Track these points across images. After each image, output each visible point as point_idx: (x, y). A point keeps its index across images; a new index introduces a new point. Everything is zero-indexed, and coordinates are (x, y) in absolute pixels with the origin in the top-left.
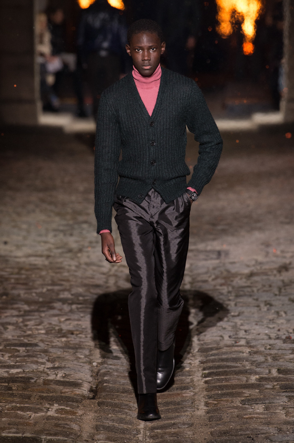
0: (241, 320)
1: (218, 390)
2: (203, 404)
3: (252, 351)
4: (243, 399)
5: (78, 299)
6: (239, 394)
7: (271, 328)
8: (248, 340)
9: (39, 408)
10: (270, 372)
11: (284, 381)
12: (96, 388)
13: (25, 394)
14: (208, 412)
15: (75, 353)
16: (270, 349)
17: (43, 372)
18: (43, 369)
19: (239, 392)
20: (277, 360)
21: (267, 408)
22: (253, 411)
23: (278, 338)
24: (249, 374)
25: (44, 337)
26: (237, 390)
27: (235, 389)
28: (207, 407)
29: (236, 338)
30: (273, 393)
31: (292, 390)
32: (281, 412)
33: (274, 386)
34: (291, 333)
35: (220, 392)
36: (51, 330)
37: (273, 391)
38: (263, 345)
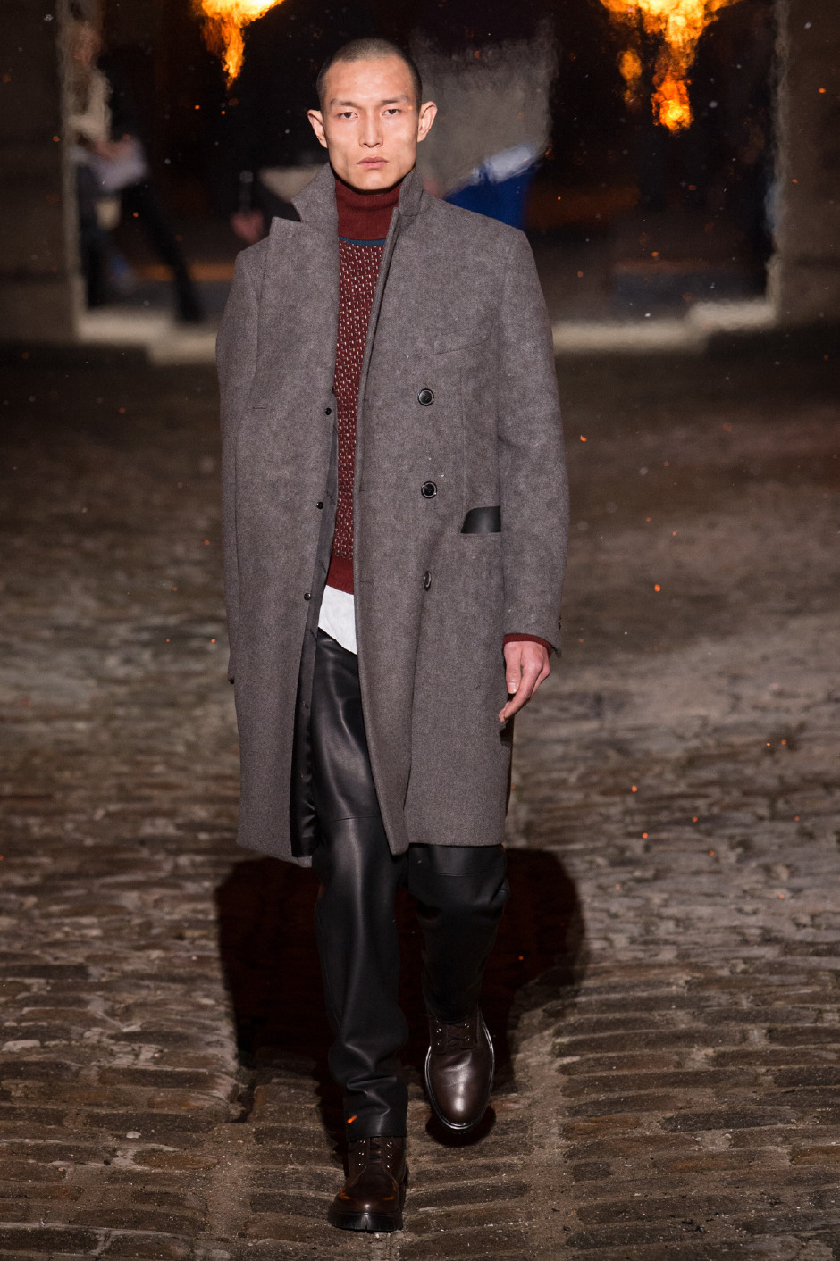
0: (662, 891)
1: (597, 1092)
2: (555, 1130)
3: (694, 978)
4: (669, 1114)
5: (196, 840)
6: (657, 1103)
7: (747, 914)
8: (684, 947)
9: (86, 1150)
10: (745, 1037)
11: (787, 1063)
12: (250, 1089)
13: (47, 1109)
14: (571, 1155)
15: (188, 993)
16: (744, 972)
17: (97, 1048)
18: (97, 1037)
19: (659, 1097)
20: (764, 1002)
21: (737, 1141)
22: (699, 1150)
23: (768, 938)
24: (686, 1046)
25: (100, 948)
26: (653, 1090)
27: (646, 1089)
28: (568, 1138)
29: (648, 941)
30: (755, 1096)
31: (809, 1088)
32: (779, 1149)
33: (757, 1076)
34: (805, 926)
35: (603, 1097)
36: (119, 929)
37: (754, 1092)
38: (726, 960)
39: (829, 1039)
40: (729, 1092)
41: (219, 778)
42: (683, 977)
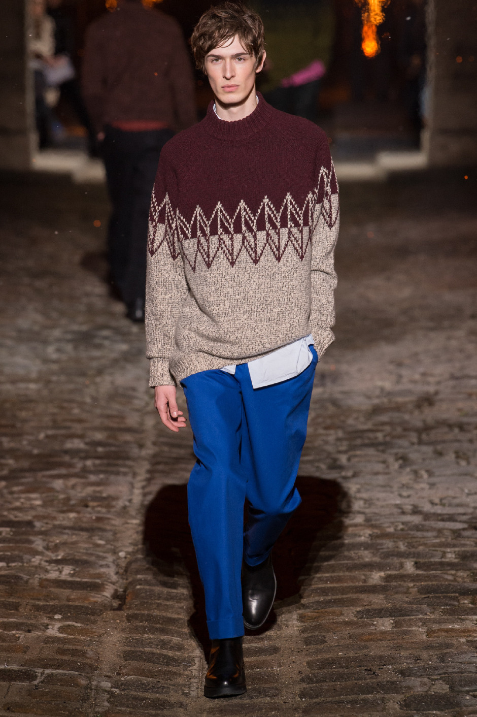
0: (357, 483)
1: (319, 596)
2: (296, 617)
3: (374, 533)
4: (359, 609)
5: (96, 451)
6: (352, 603)
7: (404, 497)
8: (368, 515)
9: (31, 625)
10: (402, 566)
11: (426, 581)
12: (125, 591)
13: (9, 602)
14: (303, 631)
15: (90, 537)
16: (402, 530)
17: (39, 567)
18: (38, 562)
19: (353, 599)
20: (413, 547)
21: (397, 624)
22: (376, 629)
23: (416, 511)
24: (369, 571)
25: (41, 511)
26: (350, 595)
27: (347, 594)
28: (302, 622)
29: (348, 511)
30: (407, 599)
31: (437, 595)
32: (420, 629)
33: (408, 588)
34: (436, 504)
35: (322, 599)
36: (52, 501)
37: (407, 597)
38: (392, 523)
39: (449, 568)
40: (392, 597)
41: (109, 417)
42: (368, 532)
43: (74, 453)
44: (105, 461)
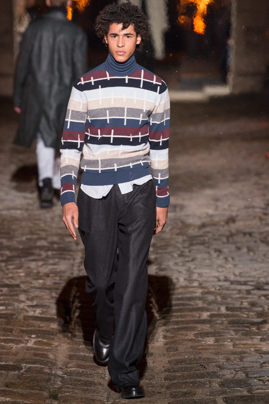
0: (194, 264)
1: (174, 325)
2: (161, 336)
3: (203, 291)
4: (196, 332)
5: (53, 247)
6: (192, 329)
7: (220, 272)
8: (200, 282)
9: (20, 340)
10: (219, 309)
11: (232, 317)
13: (7, 328)
14: (166, 344)
15: (51, 293)
16: (219, 290)
17: (23, 309)
18: (23, 306)
19: (193, 327)
20: (225, 299)
21: (217, 341)
22: (205, 343)
23: (226, 280)
24: (201, 312)
25: (24, 279)
26: (191, 325)
27: (189, 324)
28: (165, 339)
29: (190, 280)
30: (222, 327)
31: (238, 325)
32: (229, 344)
33: (223, 321)
34: (237, 276)
35: (176, 327)
36: (30, 274)
38: (214, 286)
39: (244, 310)
40: (214, 326)
42: (200, 291)
43: (41, 248)
44: (58, 252)
